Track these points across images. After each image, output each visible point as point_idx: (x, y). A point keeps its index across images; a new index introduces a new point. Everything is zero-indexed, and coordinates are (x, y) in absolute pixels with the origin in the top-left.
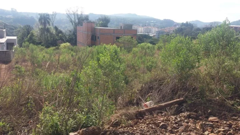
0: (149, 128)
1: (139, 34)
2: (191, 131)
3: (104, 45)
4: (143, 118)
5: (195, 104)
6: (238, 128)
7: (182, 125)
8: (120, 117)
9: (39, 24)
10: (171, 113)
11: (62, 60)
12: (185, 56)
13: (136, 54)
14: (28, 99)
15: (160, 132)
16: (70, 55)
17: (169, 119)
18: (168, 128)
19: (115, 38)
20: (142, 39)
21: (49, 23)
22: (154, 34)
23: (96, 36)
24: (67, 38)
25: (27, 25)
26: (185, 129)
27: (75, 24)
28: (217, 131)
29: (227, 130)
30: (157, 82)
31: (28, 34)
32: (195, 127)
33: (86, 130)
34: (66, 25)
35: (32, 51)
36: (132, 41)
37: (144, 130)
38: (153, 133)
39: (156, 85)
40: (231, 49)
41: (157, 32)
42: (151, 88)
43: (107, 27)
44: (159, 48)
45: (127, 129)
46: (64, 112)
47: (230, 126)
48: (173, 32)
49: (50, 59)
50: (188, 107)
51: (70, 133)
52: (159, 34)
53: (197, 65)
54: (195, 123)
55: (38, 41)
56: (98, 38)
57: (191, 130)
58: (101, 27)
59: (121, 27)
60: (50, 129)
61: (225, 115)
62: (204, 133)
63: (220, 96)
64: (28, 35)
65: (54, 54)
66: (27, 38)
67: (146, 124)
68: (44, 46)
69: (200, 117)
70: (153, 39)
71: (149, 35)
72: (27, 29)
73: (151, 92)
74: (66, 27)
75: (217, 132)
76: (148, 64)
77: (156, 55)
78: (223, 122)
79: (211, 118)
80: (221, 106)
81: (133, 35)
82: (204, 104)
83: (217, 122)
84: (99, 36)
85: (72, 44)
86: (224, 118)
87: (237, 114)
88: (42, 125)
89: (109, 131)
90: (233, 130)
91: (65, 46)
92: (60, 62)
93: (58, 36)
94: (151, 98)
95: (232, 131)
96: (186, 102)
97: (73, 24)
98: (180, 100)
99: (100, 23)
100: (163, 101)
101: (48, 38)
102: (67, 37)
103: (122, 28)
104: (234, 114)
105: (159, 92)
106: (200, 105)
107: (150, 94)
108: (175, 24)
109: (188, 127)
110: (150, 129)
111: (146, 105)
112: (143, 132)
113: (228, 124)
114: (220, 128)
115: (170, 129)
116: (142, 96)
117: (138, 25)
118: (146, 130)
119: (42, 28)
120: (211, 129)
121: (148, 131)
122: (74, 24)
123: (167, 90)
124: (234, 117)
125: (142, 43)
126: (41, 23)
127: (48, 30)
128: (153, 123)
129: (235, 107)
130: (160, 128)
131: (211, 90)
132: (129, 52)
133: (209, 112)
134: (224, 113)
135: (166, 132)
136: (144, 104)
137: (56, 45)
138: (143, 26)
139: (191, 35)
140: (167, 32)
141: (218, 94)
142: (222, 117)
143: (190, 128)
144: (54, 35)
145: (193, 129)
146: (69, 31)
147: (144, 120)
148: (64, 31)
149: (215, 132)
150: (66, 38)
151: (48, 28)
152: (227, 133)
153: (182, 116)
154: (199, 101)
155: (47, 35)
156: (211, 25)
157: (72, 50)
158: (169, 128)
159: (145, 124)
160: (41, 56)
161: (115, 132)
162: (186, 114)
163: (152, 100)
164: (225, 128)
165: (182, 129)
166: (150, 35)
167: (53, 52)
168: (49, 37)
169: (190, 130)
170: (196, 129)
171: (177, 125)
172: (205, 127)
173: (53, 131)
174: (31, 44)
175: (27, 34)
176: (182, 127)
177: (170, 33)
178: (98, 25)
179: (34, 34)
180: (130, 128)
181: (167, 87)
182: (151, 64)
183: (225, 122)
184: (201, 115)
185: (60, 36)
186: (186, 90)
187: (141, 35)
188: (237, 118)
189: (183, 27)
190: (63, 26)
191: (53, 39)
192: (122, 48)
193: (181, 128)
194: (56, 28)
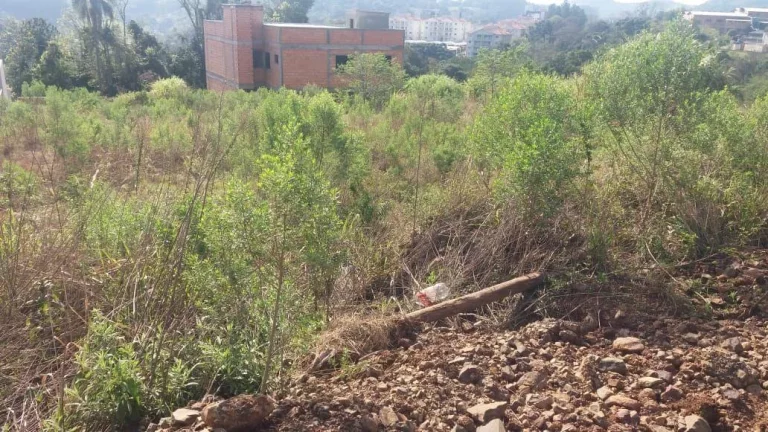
0: (425, 383)
1: (411, 42)
2: (555, 385)
3: (293, 93)
4: (413, 340)
5: (576, 291)
6: (696, 374)
7: (529, 369)
8: (342, 341)
9: (77, 16)
10: (501, 320)
11: (155, 140)
12: (543, 144)
13: (402, 114)
14: (43, 290)
15: (459, 396)
16: (184, 123)
17: (492, 346)
18: (484, 381)
19: (333, 60)
20: (421, 59)
21: (109, 10)
22: (460, 41)
23: (268, 55)
24: (174, 60)
25: (36, 20)
26: (538, 380)
27: (199, 12)
28: (633, 385)
29: (665, 380)
30: (460, 222)
31: (42, 49)
32: (569, 373)
33: (221, 406)
34: (169, 15)
35: (56, 112)
36: (389, 71)
37: (410, 390)
38: (437, 399)
39: (456, 228)
40: (690, 115)
41: (470, 35)
42: (441, 241)
43: (306, 21)
44: (476, 90)
45: (360, 383)
46: (156, 339)
47: (674, 366)
48: (522, 35)
49: (119, 138)
50: (553, 300)
51: (174, 410)
52: (476, 42)
53: (583, 169)
54: (570, 359)
55: (76, 73)
56: (277, 61)
57: (557, 383)
58: (286, 22)
59: (352, 21)
60: (113, 397)
61: (663, 325)
62: (594, 391)
63: (653, 266)
64: (41, 54)
65: (132, 119)
66: (40, 62)
67: (418, 368)
68: (97, 89)
69: (589, 336)
70: (457, 61)
71: (444, 45)
72: (35, 34)
73: (443, 254)
74: (169, 23)
75: (633, 389)
76: (439, 150)
77: (466, 117)
78: (656, 352)
79: (619, 341)
80: (653, 296)
81: (393, 49)
82: (603, 290)
83: (639, 352)
84: (278, 53)
85: (189, 82)
86: (660, 337)
87: (701, 321)
88: (83, 385)
89: (296, 405)
90: (684, 379)
91: (167, 88)
92: (153, 146)
93: (144, 54)
94: (441, 271)
95: (679, 383)
96: (549, 284)
97: (190, 14)
98: (530, 280)
99: (282, 7)
100: (478, 280)
101: (109, 62)
102: (174, 57)
103: (355, 27)
104: (688, 326)
105: (465, 252)
106: (591, 296)
107: (437, 259)
108: (527, 8)
109: (547, 372)
110: (429, 385)
111: (424, 296)
112: (406, 398)
113: (670, 361)
114: (645, 375)
115: (490, 385)
116: (413, 266)
117: (409, 12)
118: (416, 392)
119: (86, 30)
120: (617, 380)
121: (422, 396)
122: (193, 12)
123: (490, 243)
124: (690, 335)
125: (423, 73)
126: (83, 13)
127: (108, 36)
128: (439, 366)
129: (696, 300)
130: (461, 380)
131: (626, 242)
132: (378, 107)
133: (617, 316)
134: (663, 320)
135: (479, 394)
136: (418, 294)
137: (138, 88)
138: (424, 17)
139: (578, 45)
140: (504, 36)
141: (647, 259)
142: (654, 333)
143: (553, 375)
144: (129, 51)
145: (561, 379)
146: (180, 36)
147: (415, 348)
148: (161, 37)
149: (628, 389)
150: (170, 61)
151: (107, 30)
152: (663, 390)
153: (533, 332)
154: (589, 282)
155: (105, 52)
156: (643, 13)
157: (190, 103)
158: (488, 381)
159: (415, 366)
160: (86, 129)
161: (315, 407)
162: (543, 326)
163: (445, 279)
164: (659, 372)
165: (529, 380)
166: (449, 48)
167: (128, 112)
168: (113, 59)
169: (553, 384)
170: (571, 378)
171: (514, 367)
172: (601, 372)
173: (120, 405)
174: (52, 89)
175: (37, 51)
176: (528, 373)
177: (513, 38)
178: (275, 14)
179: (62, 51)
180: (369, 382)
181: (492, 236)
182: (449, 149)
183: (661, 353)
184: (593, 329)
185: (150, 55)
186: (549, 243)
187: (418, 46)
188: (700, 338)
189: (552, 19)
190: (159, 20)
191: (127, 65)
192: (356, 96)
193: (527, 379)
194: (135, 29)
